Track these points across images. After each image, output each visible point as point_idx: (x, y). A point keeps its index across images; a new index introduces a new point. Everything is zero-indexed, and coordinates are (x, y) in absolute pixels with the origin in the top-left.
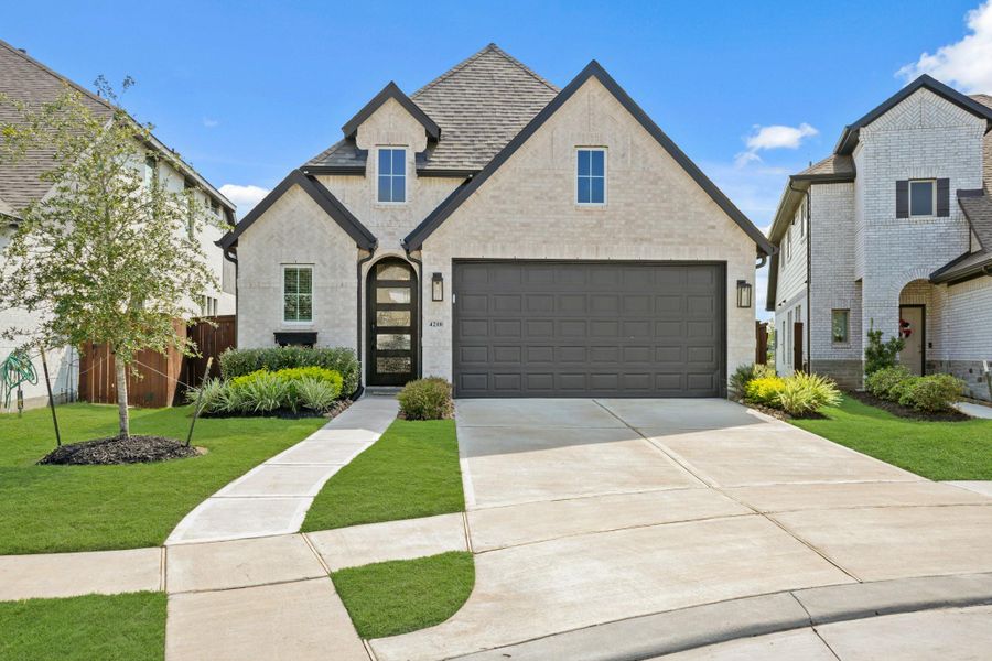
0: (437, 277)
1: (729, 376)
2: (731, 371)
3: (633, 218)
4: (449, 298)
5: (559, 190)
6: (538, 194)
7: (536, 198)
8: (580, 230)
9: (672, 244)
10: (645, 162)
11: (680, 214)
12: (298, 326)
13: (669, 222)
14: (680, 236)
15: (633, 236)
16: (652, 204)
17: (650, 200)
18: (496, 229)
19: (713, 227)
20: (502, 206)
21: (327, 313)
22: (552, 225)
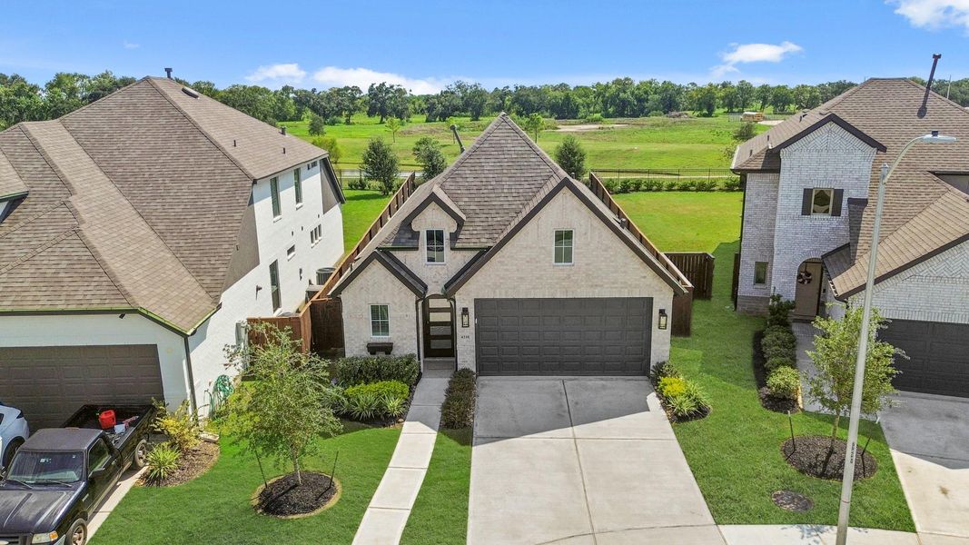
0: (465, 311)
1: (652, 365)
2: (653, 364)
3: (590, 273)
4: (473, 321)
5: (543, 256)
6: (528, 259)
7: (528, 262)
8: (556, 281)
9: (616, 288)
10: (599, 237)
11: (622, 269)
12: (381, 338)
13: (614, 275)
14: (621, 283)
15: (590, 283)
16: (604, 264)
17: (602, 261)
18: (501, 281)
19: (645, 277)
20: (505, 267)
21: (398, 331)
22: (538, 278)
